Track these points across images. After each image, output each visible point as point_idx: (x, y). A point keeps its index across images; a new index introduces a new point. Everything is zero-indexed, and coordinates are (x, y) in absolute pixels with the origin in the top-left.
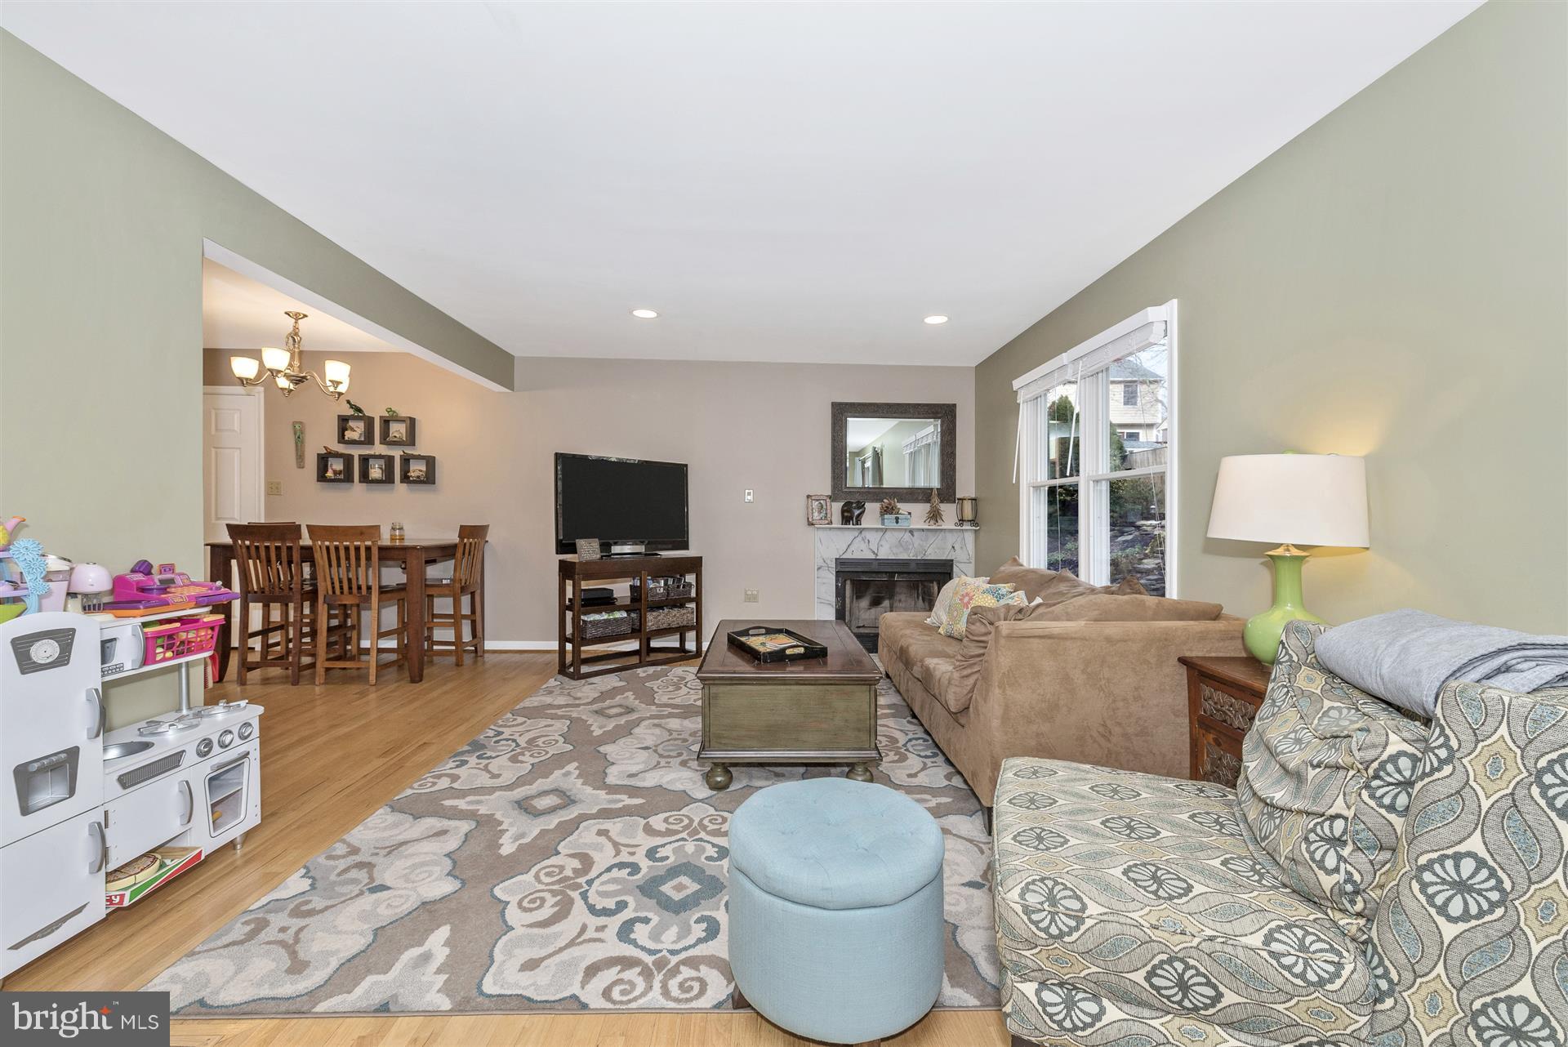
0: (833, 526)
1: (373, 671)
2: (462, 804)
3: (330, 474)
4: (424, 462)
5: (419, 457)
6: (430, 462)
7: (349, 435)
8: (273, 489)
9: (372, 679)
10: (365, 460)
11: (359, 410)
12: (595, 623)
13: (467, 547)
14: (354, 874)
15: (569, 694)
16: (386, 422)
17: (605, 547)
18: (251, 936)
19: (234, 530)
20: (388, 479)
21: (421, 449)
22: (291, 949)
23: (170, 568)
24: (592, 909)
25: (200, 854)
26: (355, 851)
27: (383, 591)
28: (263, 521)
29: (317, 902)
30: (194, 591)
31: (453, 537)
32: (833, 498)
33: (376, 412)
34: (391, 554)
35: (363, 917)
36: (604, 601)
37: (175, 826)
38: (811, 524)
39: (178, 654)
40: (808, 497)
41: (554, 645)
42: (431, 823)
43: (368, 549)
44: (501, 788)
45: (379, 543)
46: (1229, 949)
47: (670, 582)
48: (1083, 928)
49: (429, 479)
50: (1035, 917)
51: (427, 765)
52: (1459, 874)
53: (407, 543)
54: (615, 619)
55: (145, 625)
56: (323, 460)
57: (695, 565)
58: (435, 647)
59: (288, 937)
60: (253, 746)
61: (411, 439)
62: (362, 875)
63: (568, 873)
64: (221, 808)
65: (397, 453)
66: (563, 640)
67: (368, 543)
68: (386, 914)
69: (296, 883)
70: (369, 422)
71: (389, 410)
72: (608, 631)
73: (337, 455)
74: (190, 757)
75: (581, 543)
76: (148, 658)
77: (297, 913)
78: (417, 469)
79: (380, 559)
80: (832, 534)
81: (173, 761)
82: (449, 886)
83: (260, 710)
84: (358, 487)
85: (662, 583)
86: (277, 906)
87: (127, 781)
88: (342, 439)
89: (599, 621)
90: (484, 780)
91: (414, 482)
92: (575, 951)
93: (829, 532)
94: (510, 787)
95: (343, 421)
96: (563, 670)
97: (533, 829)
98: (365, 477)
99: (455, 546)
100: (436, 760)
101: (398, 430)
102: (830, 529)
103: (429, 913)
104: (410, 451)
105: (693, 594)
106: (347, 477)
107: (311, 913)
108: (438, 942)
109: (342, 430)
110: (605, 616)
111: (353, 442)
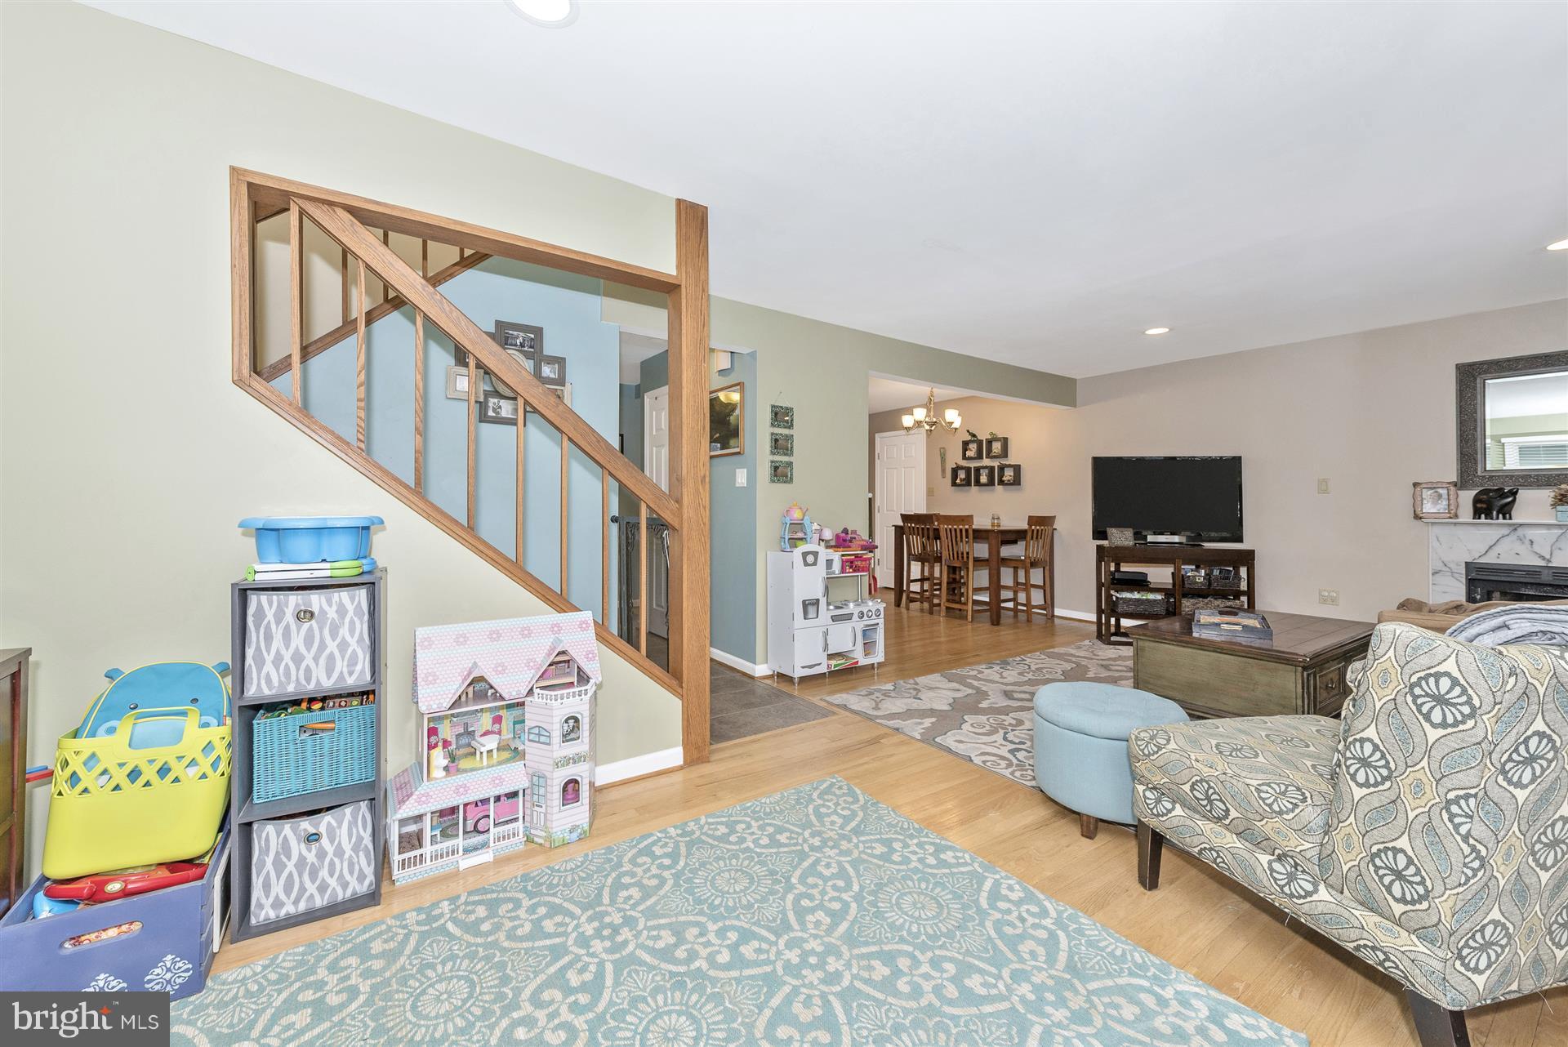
0: (1460, 520)
1: (970, 613)
2: (975, 683)
3: (958, 481)
4: (1012, 469)
5: (1010, 466)
6: (1017, 469)
7: (968, 453)
8: (930, 492)
9: (969, 618)
10: (978, 470)
11: (974, 436)
12: (1127, 601)
13: (1035, 532)
14: (911, 691)
15: (1092, 652)
16: (990, 442)
17: (1138, 535)
18: (866, 695)
19: (905, 518)
20: (991, 483)
21: (1012, 459)
22: (877, 704)
23: (854, 532)
24: (1005, 739)
25: (857, 662)
26: (917, 684)
27: (977, 560)
28: (925, 512)
29: (893, 694)
30: (862, 543)
31: (1023, 525)
32: (1462, 484)
33: (983, 436)
34: (979, 535)
35: (906, 704)
36: (1140, 583)
37: (849, 647)
38: (1417, 517)
39: (854, 571)
40: (1415, 485)
41: (1093, 617)
42: (955, 685)
43: (967, 530)
44: (1002, 683)
45: (974, 527)
46: (1234, 782)
47: (1216, 572)
48: (1160, 753)
49: (1016, 481)
50: (1139, 743)
51: (970, 664)
52: (1363, 753)
53: (1002, 528)
54: (1147, 600)
55: (843, 555)
56: (955, 471)
57: (1248, 558)
58: (1019, 607)
59: (878, 700)
60: (881, 621)
61: (1005, 453)
62: (914, 693)
63: (1006, 723)
64: (868, 647)
65: (995, 464)
66: (1100, 612)
67: (967, 527)
68: (915, 706)
69: (889, 686)
70: (980, 443)
71: (992, 434)
72: (1140, 609)
73: (962, 468)
74: (855, 618)
75: (1113, 532)
76: (843, 570)
77: (884, 695)
78: (1009, 474)
79: (974, 538)
80: (1460, 532)
81: (849, 617)
82: (947, 708)
83: (884, 605)
84: (974, 489)
85: (1203, 572)
86: (879, 690)
87: (835, 619)
88: (964, 457)
89: (1131, 600)
90: (997, 678)
91: (1007, 484)
92: (983, 746)
93: (1452, 527)
94: (1006, 684)
95: (966, 444)
96: (1100, 636)
97: (1004, 703)
98: (978, 483)
99: (1025, 532)
100: (979, 663)
101: (997, 447)
102: (1455, 523)
103: (932, 712)
104: (1004, 462)
105: (1244, 586)
106: (967, 483)
107: (889, 696)
108: (928, 722)
109: (965, 450)
110: (1136, 595)
111: (970, 458)
